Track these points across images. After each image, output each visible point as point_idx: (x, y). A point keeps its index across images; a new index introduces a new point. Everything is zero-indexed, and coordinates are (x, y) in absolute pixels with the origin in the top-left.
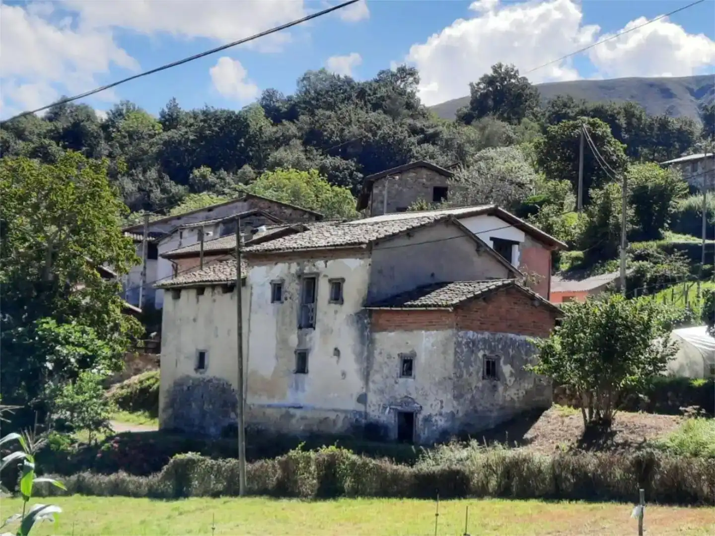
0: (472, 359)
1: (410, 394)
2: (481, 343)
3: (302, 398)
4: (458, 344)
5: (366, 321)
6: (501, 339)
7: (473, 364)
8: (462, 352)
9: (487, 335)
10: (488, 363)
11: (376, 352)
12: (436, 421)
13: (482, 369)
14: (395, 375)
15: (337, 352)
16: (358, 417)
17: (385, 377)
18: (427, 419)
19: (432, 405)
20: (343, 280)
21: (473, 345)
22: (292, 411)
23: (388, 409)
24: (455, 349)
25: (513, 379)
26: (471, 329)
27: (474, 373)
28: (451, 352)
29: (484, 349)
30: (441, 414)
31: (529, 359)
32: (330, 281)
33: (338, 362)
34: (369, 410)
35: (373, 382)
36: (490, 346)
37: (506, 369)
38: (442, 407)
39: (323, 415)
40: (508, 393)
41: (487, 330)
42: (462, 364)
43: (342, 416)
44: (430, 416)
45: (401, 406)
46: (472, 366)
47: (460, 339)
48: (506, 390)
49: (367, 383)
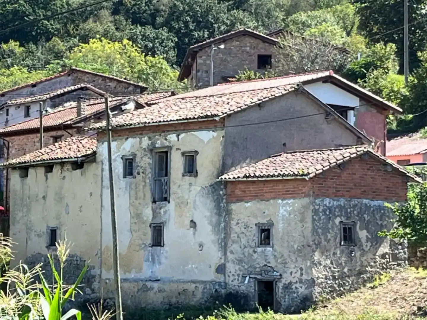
0: (330, 226)
1: (269, 263)
2: (337, 210)
3: (159, 271)
4: (316, 212)
5: (221, 193)
6: (356, 205)
7: (330, 231)
8: (320, 219)
9: (342, 201)
10: (345, 229)
11: (233, 223)
12: (296, 288)
13: (339, 236)
14: (253, 244)
15: (193, 224)
16: (217, 287)
17: (243, 247)
18: (288, 287)
19: (291, 273)
20: (196, 152)
21: (330, 212)
22: (149, 284)
23: (248, 278)
24: (313, 216)
25: (369, 244)
26: (328, 197)
27: (332, 239)
28: (309, 220)
29: (340, 216)
30: (301, 281)
31: (383, 224)
32: (183, 154)
33: (194, 234)
34: (229, 280)
35: (232, 252)
36: (346, 212)
37: (363, 234)
38: (302, 274)
39: (181, 287)
40: (365, 258)
41: (343, 196)
42: (320, 231)
43: (201, 287)
44: (290, 283)
45: (261, 275)
46: (329, 233)
47: (317, 207)
48: (362, 255)
49: (225, 254)
